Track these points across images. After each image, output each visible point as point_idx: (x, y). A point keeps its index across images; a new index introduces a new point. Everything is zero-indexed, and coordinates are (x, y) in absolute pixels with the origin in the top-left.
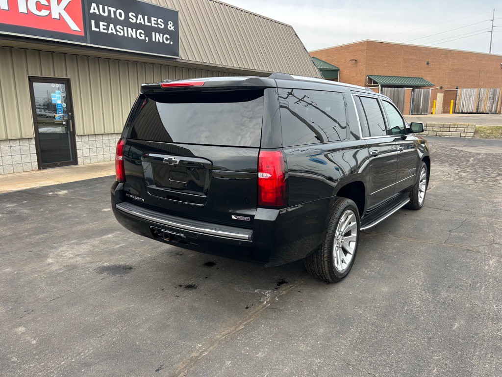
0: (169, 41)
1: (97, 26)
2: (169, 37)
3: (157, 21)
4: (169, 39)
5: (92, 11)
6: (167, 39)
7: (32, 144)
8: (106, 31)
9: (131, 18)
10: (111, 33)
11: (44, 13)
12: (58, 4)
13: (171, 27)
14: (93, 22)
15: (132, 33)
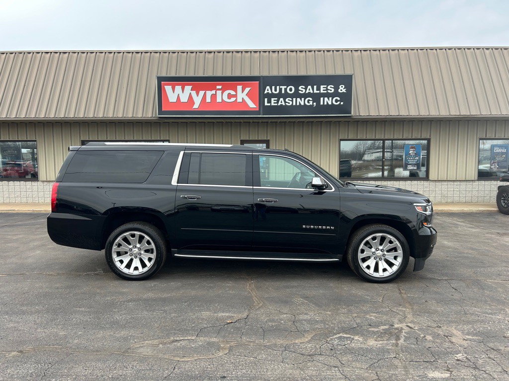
0: (339, 103)
1: (269, 102)
2: (339, 99)
3: (327, 88)
4: (339, 101)
5: (266, 92)
6: (336, 101)
8: (276, 104)
9: (300, 90)
10: (281, 105)
11: (233, 99)
12: (242, 92)
13: (342, 89)
14: (266, 100)
15: (301, 102)
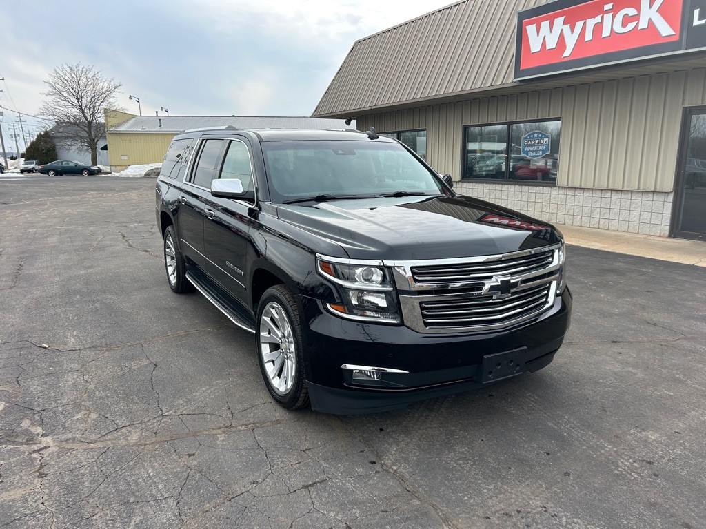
7: (669, 200)
12: (650, 7)
